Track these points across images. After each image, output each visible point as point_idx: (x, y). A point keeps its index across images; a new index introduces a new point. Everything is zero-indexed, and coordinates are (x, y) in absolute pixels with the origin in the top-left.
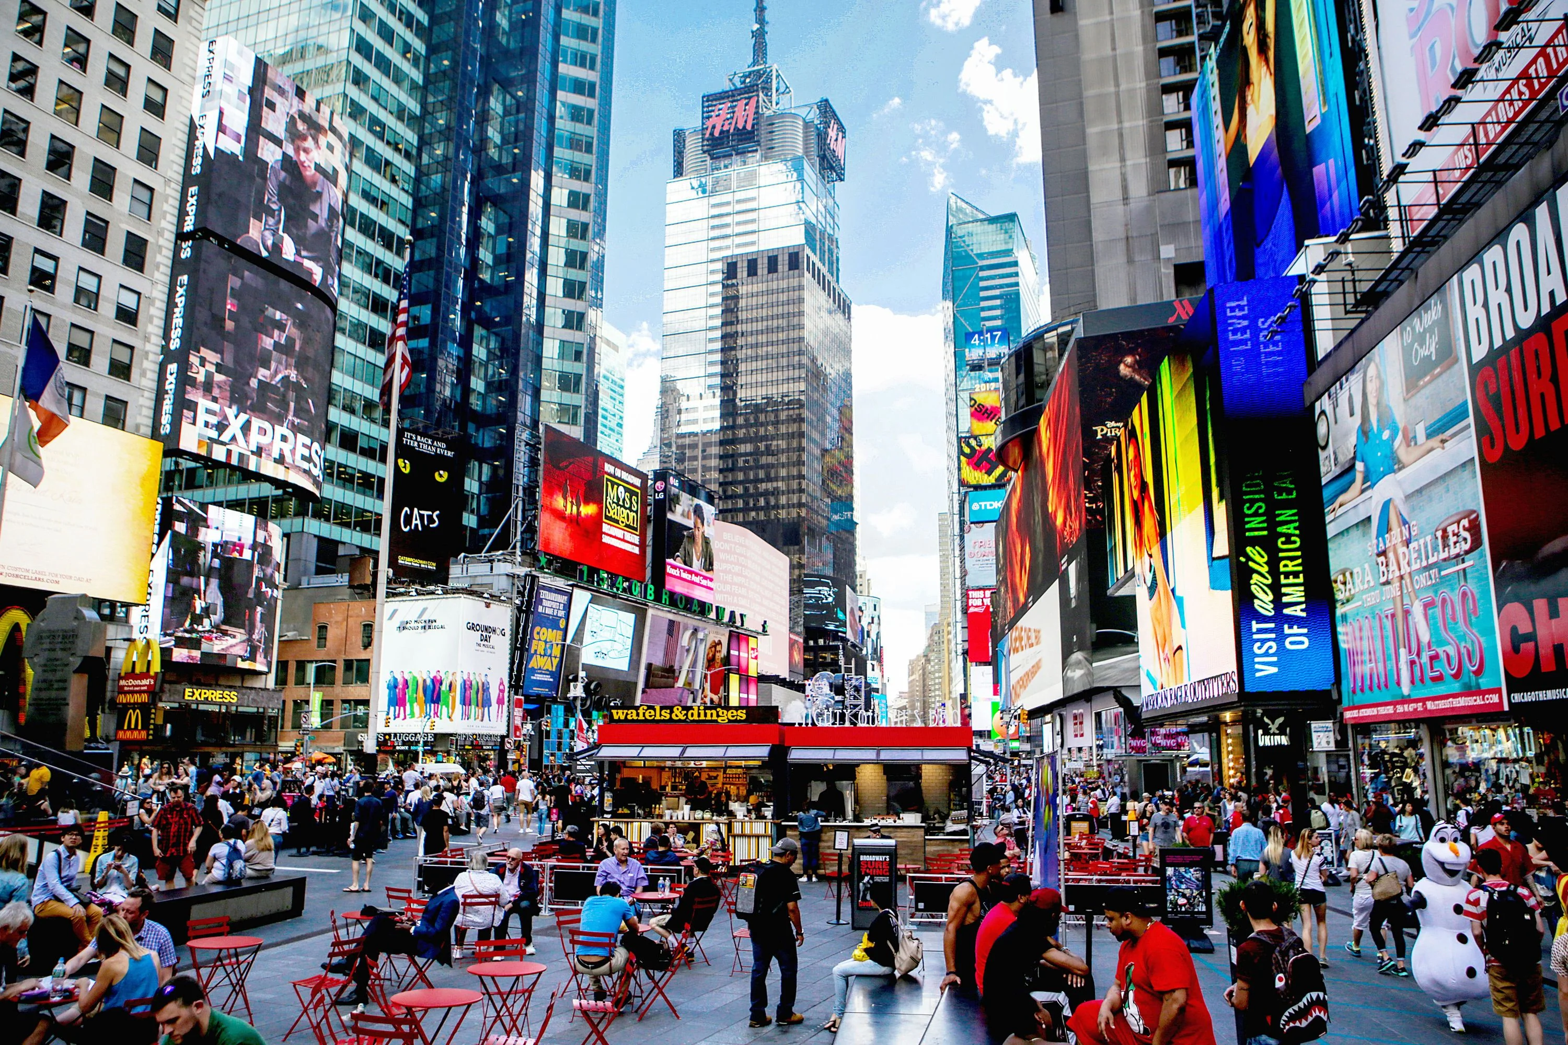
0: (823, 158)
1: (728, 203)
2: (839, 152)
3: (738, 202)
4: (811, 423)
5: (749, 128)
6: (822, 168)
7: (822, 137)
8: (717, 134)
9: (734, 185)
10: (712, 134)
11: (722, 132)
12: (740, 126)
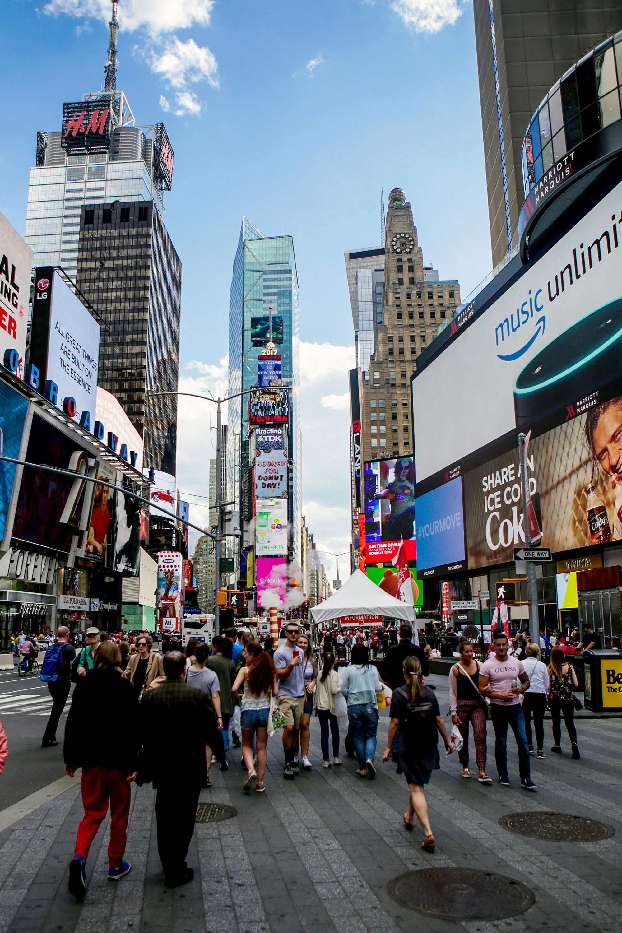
0: (157, 167)
1: (80, 190)
2: (169, 166)
3: (89, 190)
4: (150, 347)
5: (101, 132)
6: (156, 177)
7: (157, 153)
8: (74, 134)
9: (86, 177)
10: (70, 134)
11: (78, 134)
12: (94, 131)
